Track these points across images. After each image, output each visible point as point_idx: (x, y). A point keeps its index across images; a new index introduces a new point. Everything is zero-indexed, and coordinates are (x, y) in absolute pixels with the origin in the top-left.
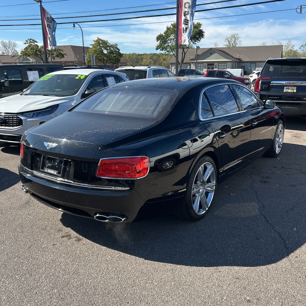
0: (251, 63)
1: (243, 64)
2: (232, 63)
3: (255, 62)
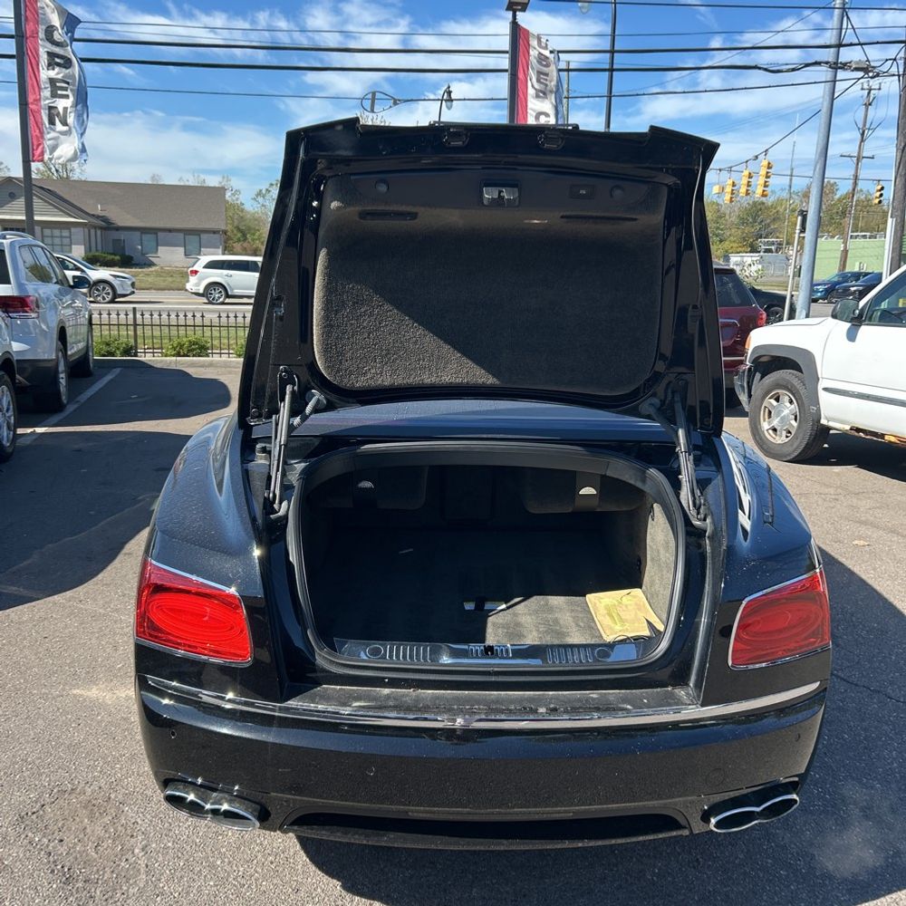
0: (142, 233)
1: (122, 235)
2: (86, 230)
3: (154, 231)
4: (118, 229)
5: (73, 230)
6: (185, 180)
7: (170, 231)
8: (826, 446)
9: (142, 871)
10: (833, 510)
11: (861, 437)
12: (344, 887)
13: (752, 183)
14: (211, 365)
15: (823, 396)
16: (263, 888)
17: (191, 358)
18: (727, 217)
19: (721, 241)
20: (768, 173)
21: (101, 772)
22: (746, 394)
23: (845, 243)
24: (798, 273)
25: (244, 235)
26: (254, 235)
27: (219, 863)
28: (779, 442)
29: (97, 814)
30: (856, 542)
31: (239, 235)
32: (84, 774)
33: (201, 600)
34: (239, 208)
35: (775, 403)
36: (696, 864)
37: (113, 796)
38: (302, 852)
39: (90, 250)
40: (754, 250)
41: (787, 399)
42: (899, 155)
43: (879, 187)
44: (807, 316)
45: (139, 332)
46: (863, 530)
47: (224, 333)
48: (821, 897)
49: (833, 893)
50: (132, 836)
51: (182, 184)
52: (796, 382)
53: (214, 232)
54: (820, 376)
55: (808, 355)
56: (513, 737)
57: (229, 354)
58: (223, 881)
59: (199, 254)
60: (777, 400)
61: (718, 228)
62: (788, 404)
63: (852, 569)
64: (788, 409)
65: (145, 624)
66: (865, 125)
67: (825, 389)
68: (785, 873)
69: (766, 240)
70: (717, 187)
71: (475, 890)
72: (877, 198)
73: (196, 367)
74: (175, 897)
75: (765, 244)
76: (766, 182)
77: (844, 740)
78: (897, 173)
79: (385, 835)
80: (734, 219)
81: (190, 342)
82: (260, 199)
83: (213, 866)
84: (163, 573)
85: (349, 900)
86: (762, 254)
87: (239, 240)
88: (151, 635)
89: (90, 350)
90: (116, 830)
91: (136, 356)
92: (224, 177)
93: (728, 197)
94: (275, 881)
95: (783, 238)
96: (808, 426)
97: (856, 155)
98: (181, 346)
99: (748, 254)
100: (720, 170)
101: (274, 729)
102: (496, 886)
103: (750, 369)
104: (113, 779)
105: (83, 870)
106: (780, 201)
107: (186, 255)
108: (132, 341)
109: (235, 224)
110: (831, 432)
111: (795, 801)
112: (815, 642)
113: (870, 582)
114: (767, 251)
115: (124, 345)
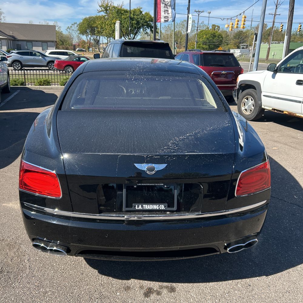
0: (27, 42)
1: (20, 43)
2: (7, 41)
3: (31, 41)
4: (18, 40)
5: (2, 41)
6: (41, 23)
7: (37, 41)
8: (263, 115)
9: (28, 268)
10: (266, 137)
11: (275, 112)
12: (99, 272)
13: (239, 24)
14: (52, 89)
15: (263, 98)
16: (70, 273)
17: (45, 86)
18: (229, 36)
19: (227, 45)
20: (245, 20)
21: (13, 233)
22: (237, 98)
23: (269, 45)
24: (254, 56)
25: (63, 43)
26: (66, 43)
27: (55, 265)
28: (247, 114)
29: (12, 248)
30: (274, 148)
31: (61, 43)
32: (7, 234)
33: (42, 175)
34: (61, 33)
35: (246, 100)
36: (220, 261)
37: (17, 242)
38: (84, 260)
39: (9, 48)
40: (238, 48)
41: (250, 99)
42: (290, 13)
43: (282, 25)
44: (257, 70)
45: (26, 77)
46: (276, 144)
47: (56, 77)
48: (263, 271)
49: (267, 270)
50: (24, 256)
51: (40, 24)
52: (254, 93)
53: (52, 42)
54: (262, 91)
55: (258, 84)
56: (158, 223)
57: (58, 84)
58: (56, 271)
59: (47, 50)
60: (247, 99)
61: (226, 40)
62: (251, 101)
63: (272, 157)
64: (251, 102)
65: (22, 184)
66: (277, 3)
67: (264, 96)
68: (251, 263)
69: (243, 44)
70: (227, 25)
71: (145, 272)
72: (281, 29)
73: (47, 89)
74: (39, 277)
75: (242, 46)
76: (244, 23)
77: (270, 217)
78: (289, 19)
79: (112, 257)
80: (232, 37)
81: (44, 80)
82: (68, 30)
83: (53, 266)
84: (28, 165)
85: (100, 277)
86: (241, 49)
87: (61, 45)
88: (25, 188)
89: (9, 84)
90: (18, 254)
91: (26, 86)
92: (55, 22)
93: (230, 29)
94: (75, 271)
95: (248, 44)
96: (258, 108)
97: (274, 14)
98: (41, 82)
99: (236, 49)
100: (228, 19)
101: (71, 221)
102: (152, 271)
103: (238, 89)
104: (17, 236)
105: (7, 268)
106: (248, 31)
107: (42, 50)
108: (24, 80)
109: (60, 39)
110: (265, 110)
111: (256, 241)
112: (265, 186)
113: (278, 162)
114: (243, 48)
115: (21, 82)
